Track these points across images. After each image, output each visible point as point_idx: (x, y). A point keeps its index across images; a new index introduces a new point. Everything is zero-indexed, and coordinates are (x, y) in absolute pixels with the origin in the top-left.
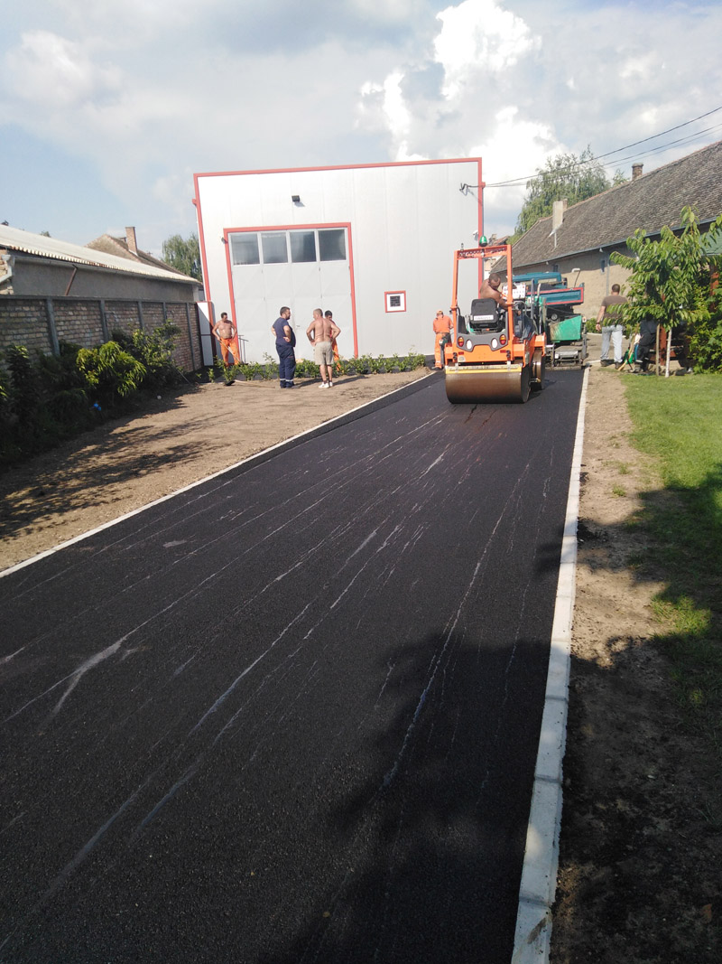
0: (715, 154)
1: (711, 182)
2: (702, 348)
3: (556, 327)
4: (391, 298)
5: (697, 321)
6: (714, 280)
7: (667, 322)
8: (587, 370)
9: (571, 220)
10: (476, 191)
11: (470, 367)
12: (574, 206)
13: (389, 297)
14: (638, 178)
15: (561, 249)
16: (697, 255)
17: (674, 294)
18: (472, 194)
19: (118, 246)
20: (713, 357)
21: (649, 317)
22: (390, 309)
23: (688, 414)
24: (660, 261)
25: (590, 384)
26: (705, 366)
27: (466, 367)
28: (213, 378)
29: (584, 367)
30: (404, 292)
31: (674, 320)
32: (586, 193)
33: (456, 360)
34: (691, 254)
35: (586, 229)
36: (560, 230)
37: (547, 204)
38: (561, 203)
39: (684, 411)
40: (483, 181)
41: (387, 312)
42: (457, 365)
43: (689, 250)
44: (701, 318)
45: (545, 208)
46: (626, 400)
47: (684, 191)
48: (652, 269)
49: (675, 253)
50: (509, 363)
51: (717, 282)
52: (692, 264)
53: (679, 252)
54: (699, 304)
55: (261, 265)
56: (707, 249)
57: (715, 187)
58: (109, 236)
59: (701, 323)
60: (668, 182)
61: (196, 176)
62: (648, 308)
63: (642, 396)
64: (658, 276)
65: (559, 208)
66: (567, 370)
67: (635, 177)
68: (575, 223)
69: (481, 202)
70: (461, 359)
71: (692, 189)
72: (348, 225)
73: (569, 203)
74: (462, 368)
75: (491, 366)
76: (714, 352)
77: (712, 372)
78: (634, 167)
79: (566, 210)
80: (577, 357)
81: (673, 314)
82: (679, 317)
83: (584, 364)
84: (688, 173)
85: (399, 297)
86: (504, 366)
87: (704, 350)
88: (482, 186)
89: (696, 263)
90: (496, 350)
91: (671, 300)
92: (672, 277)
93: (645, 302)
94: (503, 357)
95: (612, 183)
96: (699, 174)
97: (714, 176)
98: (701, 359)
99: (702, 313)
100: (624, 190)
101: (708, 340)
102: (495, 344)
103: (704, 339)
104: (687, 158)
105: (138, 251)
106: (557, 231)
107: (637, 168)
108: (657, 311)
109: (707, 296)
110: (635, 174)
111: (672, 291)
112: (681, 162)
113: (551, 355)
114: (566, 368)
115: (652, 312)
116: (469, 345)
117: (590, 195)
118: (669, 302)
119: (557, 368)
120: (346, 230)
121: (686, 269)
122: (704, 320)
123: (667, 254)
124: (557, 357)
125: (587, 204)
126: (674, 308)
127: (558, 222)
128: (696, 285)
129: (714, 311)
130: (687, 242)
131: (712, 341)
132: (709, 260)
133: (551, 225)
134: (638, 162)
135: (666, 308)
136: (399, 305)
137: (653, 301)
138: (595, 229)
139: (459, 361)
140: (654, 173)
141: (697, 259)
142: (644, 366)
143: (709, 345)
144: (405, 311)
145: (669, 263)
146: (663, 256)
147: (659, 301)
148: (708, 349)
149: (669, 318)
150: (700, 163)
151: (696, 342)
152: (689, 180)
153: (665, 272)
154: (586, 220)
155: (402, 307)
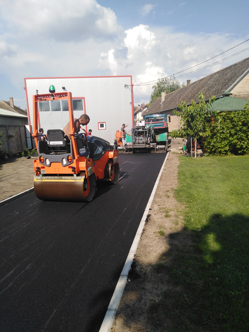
0: (214, 76)
1: (212, 86)
2: (209, 146)
3: (158, 137)
4: (100, 124)
5: (206, 136)
6: (212, 121)
7: (195, 137)
8: (168, 153)
9: (167, 98)
10: (130, 87)
11: (50, 177)
12: (168, 94)
13: (99, 124)
14: (189, 84)
15: (164, 108)
16: (205, 111)
17: (196, 126)
18: (129, 88)
19: (6, 104)
20: (213, 150)
21: (188, 135)
22: (100, 128)
23: (201, 178)
24: (190, 113)
25: (167, 160)
26: (210, 153)
27: (47, 177)
28: (24, 155)
29: (167, 152)
30: (105, 122)
31: (197, 136)
32: (173, 90)
33: (40, 172)
34: (203, 111)
35: (172, 102)
36: (164, 102)
37: (160, 93)
38: (164, 93)
39: (199, 177)
40: (133, 84)
41: (99, 129)
42: (41, 175)
43: (202, 109)
44: (207, 135)
45: (159, 94)
46: (178, 169)
47: (204, 89)
48: (187, 116)
49: (197, 110)
50: (75, 175)
51: (213, 121)
52: (203, 114)
53: (198, 110)
54: (207, 129)
55: (50, 112)
56: (209, 109)
57: (214, 87)
58: (3, 101)
59: (208, 137)
60: (199, 86)
61: (25, 79)
62: (187, 131)
63: (184, 167)
64: (190, 119)
65: (163, 94)
66: (161, 153)
67: (188, 84)
68: (169, 99)
69: (132, 91)
70: (43, 171)
71: (206, 88)
72: (84, 98)
73: (167, 93)
74: (44, 177)
75: (63, 177)
76: (213, 148)
77: (213, 156)
78: (187, 81)
79: (166, 95)
80: (165, 148)
81: (197, 134)
82: (199, 135)
83: (168, 150)
84: (205, 83)
85: (103, 124)
86: (72, 177)
87: (209, 147)
88: (132, 86)
89: (204, 114)
90: (65, 166)
91: (195, 128)
92: (196, 119)
93: (186, 129)
94: (70, 171)
95: (181, 86)
96: (209, 83)
97: (213, 84)
98: (208, 151)
99: (208, 133)
100: (185, 88)
101: (211, 143)
102: (65, 162)
103: (209, 143)
104: (205, 78)
105: (14, 106)
106: (163, 103)
107: (188, 81)
108: (191, 132)
109: (210, 126)
110: (188, 83)
111: (196, 125)
112: (203, 79)
113: (155, 147)
114: (161, 152)
115: (189, 133)
116: (48, 163)
117: (174, 90)
118: (195, 129)
119: (157, 152)
120: (83, 100)
121: (201, 117)
122: (209, 136)
123: (193, 111)
124: (157, 148)
125: (172, 93)
126: (197, 131)
127: (163, 99)
128: (206, 122)
129: (213, 132)
130: (201, 106)
131: (212, 144)
132: (209, 113)
133: (161, 100)
134: (189, 79)
135: (194, 131)
136: (103, 127)
137: (189, 129)
138: (175, 102)
139: (42, 173)
140: (194, 83)
141: (205, 113)
142: (189, 152)
143: (211, 145)
144: (106, 129)
145: (194, 114)
146: (191, 111)
147: (191, 128)
148: (211, 147)
149: (195, 135)
150: (209, 80)
151: (206, 144)
152: (205, 85)
153: (193, 117)
154: (172, 98)
155: (104, 128)
